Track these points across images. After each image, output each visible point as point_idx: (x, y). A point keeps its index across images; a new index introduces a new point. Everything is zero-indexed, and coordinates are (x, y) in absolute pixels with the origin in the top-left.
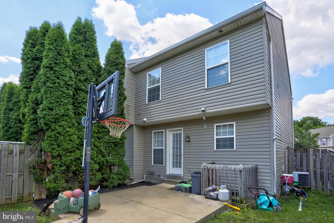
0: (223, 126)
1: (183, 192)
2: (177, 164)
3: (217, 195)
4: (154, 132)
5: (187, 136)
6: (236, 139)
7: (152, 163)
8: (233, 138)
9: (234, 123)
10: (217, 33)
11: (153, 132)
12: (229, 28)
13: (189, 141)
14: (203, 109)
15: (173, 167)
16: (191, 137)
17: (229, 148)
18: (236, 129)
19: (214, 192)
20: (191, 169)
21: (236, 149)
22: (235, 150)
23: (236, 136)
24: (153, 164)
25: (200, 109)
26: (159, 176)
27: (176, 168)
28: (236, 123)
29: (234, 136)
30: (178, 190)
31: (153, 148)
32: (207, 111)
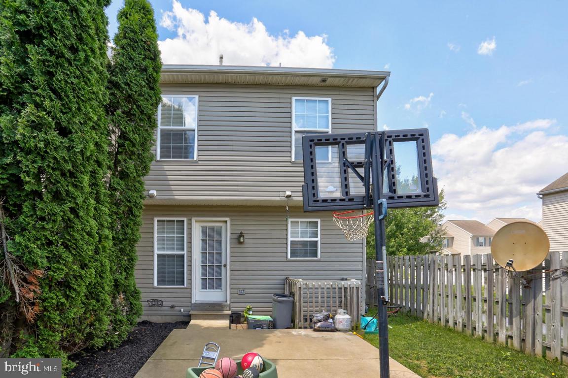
0: (301, 222)
2: (212, 282)
3: (334, 323)
4: (158, 221)
5: (241, 233)
6: (321, 243)
7: (153, 283)
8: (317, 241)
9: (319, 220)
10: (316, 81)
11: (156, 219)
12: (337, 82)
13: (240, 243)
14: (288, 193)
15: (204, 287)
16: (246, 237)
17: (310, 256)
18: (321, 230)
19: (329, 321)
20: (246, 290)
21: (321, 257)
22: (320, 260)
23: (321, 239)
24: (158, 284)
25: (281, 193)
26: (173, 307)
27: (210, 290)
28: (321, 221)
29: (318, 239)
31: (156, 252)
32: (294, 198)
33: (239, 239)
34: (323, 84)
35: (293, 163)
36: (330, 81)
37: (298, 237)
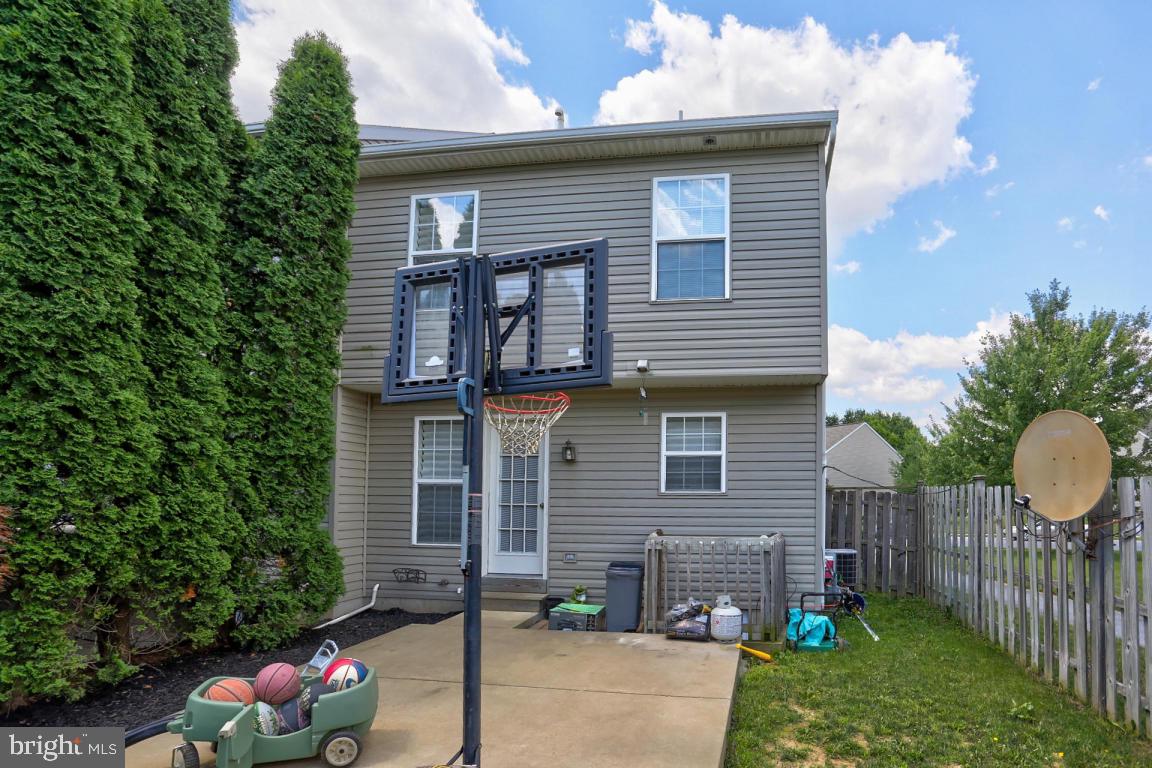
0: (689, 419)
1: (579, 630)
2: (519, 537)
3: (708, 625)
4: (421, 422)
5: (568, 443)
6: (728, 462)
7: (410, 539)
8: (720, 457)
9: (723, 416)
10: (697, 143)
11: (417, 420)
12: (735, 140)
13: (572, 462)
14: (642, 364)
15: (504, 547)
16: (580, 449)
17: (706, 488)
18: (728, 434)
19: (697, 619)
20: (579, 554)
21: (728, 489)
22: (723, 495)
23: (728, 452)
24: (419, 540)
25: (629, 364)
26: (443, 584)
27: (514, 554)
28: (728, 416)
29: (723, 453)
30: (559, 624)
31: (417, 480)
32: (655, 373)
33: (566, 456)
34: (710, 146)
35: (654, 304)
36: (721, 141)
37: (681, 449)
